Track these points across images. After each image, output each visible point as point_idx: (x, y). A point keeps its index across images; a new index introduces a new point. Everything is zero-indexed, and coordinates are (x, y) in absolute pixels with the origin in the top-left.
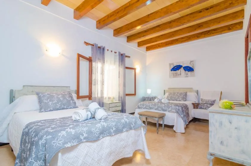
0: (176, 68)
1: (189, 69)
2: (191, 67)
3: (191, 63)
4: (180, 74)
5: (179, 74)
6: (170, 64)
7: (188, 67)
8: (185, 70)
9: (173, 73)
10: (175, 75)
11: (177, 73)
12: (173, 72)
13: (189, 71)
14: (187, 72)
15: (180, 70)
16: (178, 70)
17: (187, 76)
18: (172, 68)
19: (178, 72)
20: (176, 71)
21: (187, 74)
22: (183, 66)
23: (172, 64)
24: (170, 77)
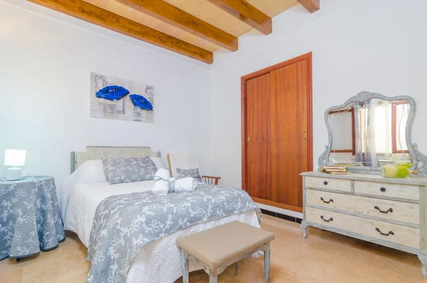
0: (113, 93)
1: (143, 103)
2: (148, 100)
3: (149, 91)
4: (124, 112)
5: (121, 109)
6: (95, 77)
7: (142, 98)
8: (135, 104)
9: (104, 104)
10: (109, 110)
11: (114, 105)
12: (102, 100)
13: (142, 109)
14: (139, 109)
15: (122, 99)
16: (119, 99)
17: (139, 118)
18: (102, 88)
19: (119, 104)
20: (112, 99)
21: (139, 114)
22: (132, 93)
23: (100, 78)
24: (93, 113)
